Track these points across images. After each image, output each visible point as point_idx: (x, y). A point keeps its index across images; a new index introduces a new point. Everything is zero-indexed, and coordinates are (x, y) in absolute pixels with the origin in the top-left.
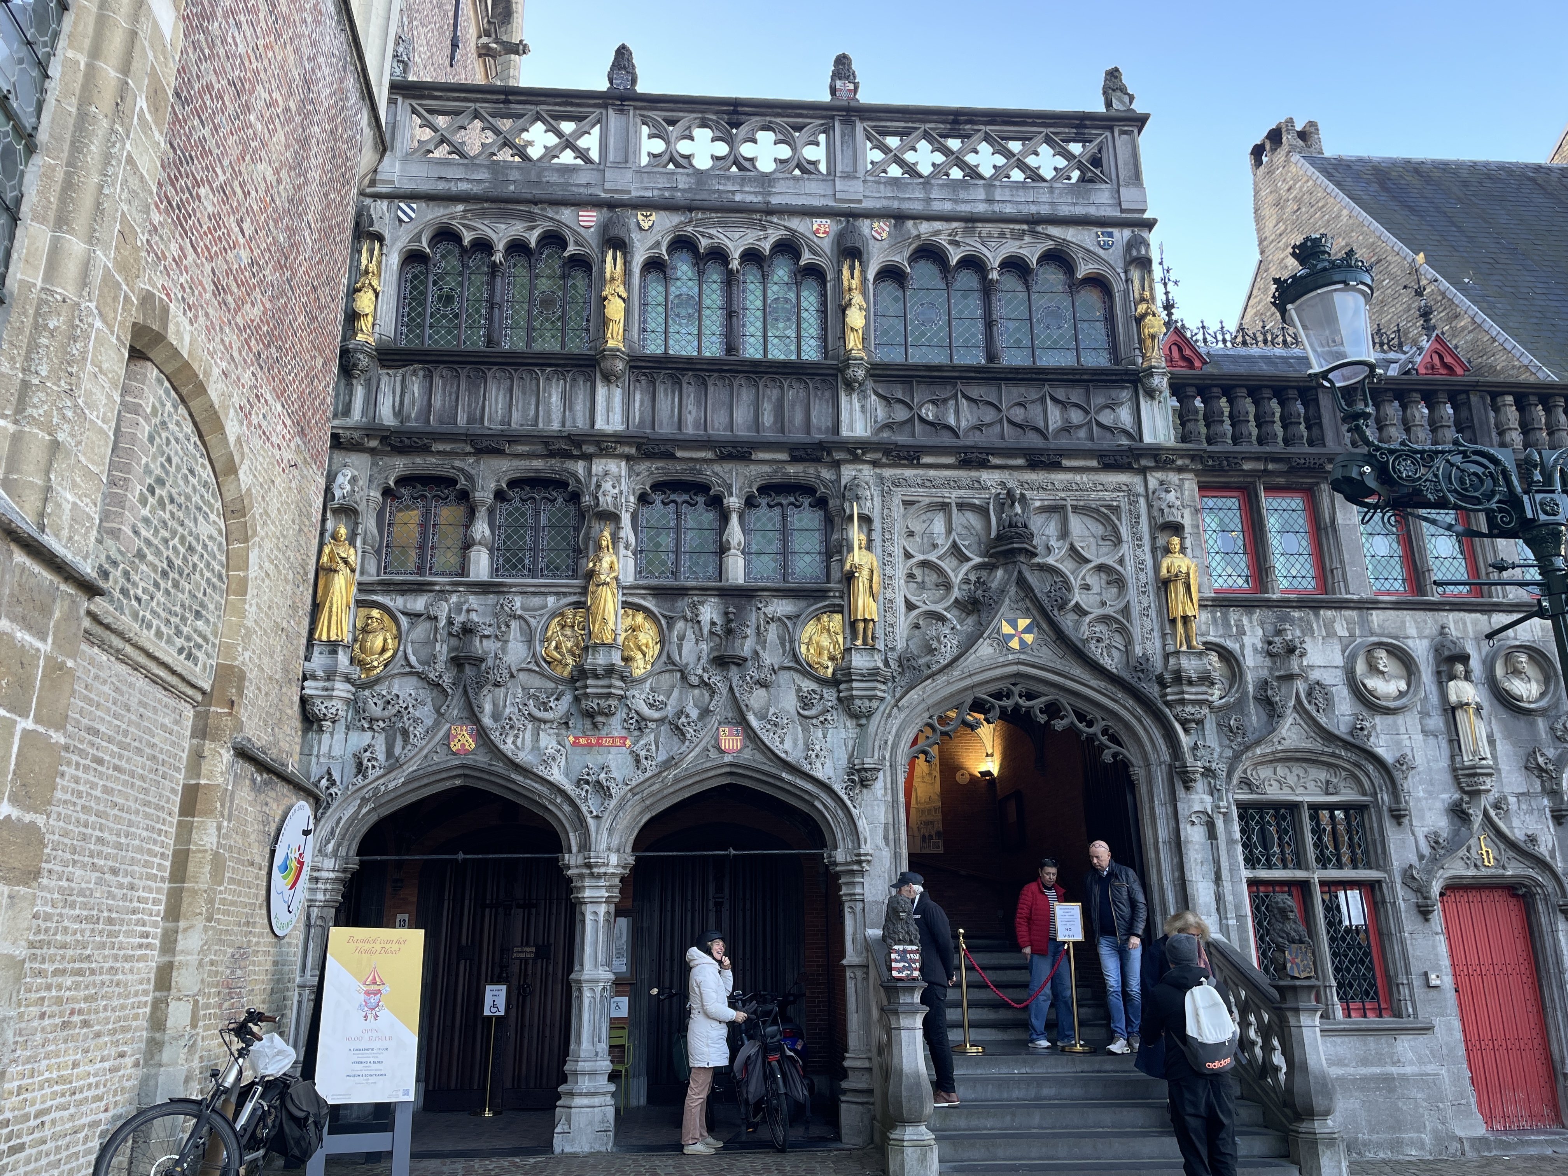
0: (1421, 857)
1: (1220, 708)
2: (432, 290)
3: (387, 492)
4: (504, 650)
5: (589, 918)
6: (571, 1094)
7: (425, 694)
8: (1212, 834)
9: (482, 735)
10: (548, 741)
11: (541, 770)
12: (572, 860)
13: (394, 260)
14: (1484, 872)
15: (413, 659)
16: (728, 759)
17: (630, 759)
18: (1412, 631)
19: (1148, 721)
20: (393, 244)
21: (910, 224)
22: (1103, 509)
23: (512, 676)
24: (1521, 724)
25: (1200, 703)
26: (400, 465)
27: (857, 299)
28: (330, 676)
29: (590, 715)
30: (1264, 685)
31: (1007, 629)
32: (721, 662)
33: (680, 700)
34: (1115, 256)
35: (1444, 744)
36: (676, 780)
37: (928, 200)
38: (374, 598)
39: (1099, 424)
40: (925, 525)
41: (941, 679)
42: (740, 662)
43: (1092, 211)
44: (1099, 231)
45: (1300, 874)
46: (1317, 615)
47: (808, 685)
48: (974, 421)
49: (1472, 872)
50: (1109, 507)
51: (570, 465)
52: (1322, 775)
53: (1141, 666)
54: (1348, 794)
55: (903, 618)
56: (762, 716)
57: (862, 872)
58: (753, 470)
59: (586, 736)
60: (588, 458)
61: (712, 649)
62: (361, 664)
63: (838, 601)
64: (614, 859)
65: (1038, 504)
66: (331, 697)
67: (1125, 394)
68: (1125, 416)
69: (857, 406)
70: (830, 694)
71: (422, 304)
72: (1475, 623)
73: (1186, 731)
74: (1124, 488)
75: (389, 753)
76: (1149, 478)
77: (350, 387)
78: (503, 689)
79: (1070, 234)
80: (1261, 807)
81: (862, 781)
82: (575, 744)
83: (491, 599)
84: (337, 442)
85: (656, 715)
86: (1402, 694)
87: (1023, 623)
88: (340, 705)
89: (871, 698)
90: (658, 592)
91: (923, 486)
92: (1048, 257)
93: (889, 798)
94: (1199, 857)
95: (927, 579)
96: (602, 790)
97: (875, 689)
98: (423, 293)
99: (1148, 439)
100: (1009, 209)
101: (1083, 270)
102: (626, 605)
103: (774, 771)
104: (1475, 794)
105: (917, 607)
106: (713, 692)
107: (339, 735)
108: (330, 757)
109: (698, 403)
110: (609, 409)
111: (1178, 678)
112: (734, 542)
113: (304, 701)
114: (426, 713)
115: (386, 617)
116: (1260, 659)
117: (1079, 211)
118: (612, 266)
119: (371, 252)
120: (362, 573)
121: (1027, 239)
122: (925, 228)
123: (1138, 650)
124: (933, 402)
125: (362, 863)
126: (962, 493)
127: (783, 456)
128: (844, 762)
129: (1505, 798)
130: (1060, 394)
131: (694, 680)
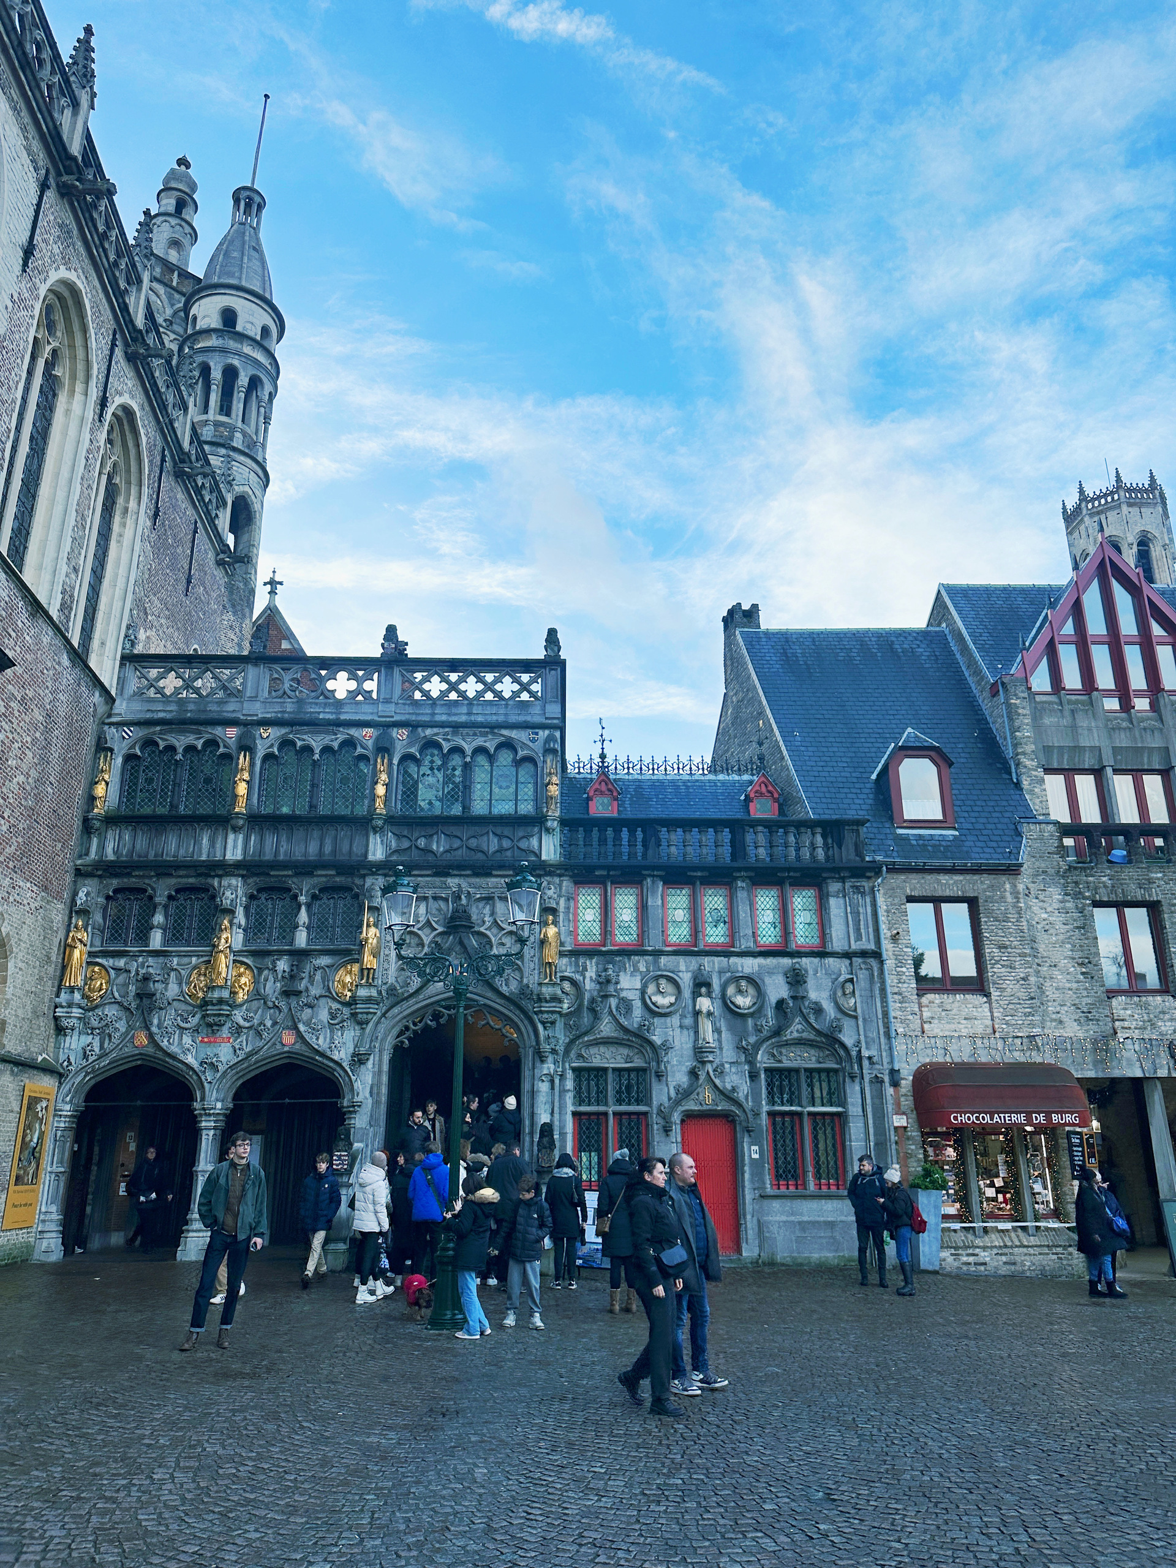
0: (670, 1099)
1: (567, 1014)
2: (142, 775)
3: (108, 898)
4: (166, 989)
5: (204, 1137)
6: (188, 1231)
7: (121, 1014)
8: (553, 1088)
9: (151, 1036)
10: (187, 1040)
11: (182, 1057)
12: (196, 1105)
13: (119, 760)
14: (705, 1107)
15: (116, 994)
16: (286, 1049)
17: (231, 1050)
18: (683, 968)
19: (526, 1022)
20: (119, 752)
21: (420, 729)
23: (169, 1003)
24: (739, 1021)
25: (553, 1012)
26: (115, 883)
27: (384, 777)
28: (70, 1005)
29: (209, 1025)
30: (593, 1000)
32: (287, 994)
33: (262, 1016)
34: (538, 747)
35: (692, 1034)
36: (256, 1062)
37: (433, 714)
38: (98, 960)
39: (519, 848)
41: (412, 1001)
42: (298, 993)
43: (529, 718)
44: (530, 731)
45: (602, 1109)
46: (629, 959)
47: (335, 1006)
48: (448, 847)
49: (700, 1108)
51: (210, 880)
52: (625, 1051)
53: (524, 991)
54: (638, 1062)
55: (393, 965)
56: (307, 1024)
57: (355, 1112)
58: (316, 880)
59: (208, 1037)
60: (220, 876)
61: (282, 986)
62: (88, 997)
63: (356, 956)
64: (219, 1105)
65: (477, 897)
66: (70, 1017)
67: (536, 829)
68: (534, 842)
69: (379, 840)
70: (346, 1011)
71: (136, 784)
72: (719, 963)
73: (545, 1028)
75: (102, 1047)
76: (543, 880)
77: (90, 839)
78: (163, 1011)
79: (514, 734)
80: (589, 1070)
81: (359, 1060)
82: (202, 1041)
83: (161, 960)
84: (79, 873)
85: (247, 1025)
86: (672, 1005)
88: (75, 1021)
89: (367, 1013)
90: (254, 954)
92: (499, 747)
93: (376, 1069)
94: (544, 1100)
96: (214, 1067)
97: (371, 1008)
98: (137, 778)
99: (544, 858)
100: (480, 719)
101: (521, 753)
102: (235, 961)
103: (312, 1055)
104: (703, 1063)
106: (280, 1011)
107: (75, 1037)
108: (69, 1049)
109: (288, 841)
110: (235, 847)
111: (540, 999)
112: (301, 923)
113: (56, 1018)
114: (122, 1026)
115: (103, 972)
116: (593, 985)
117: (521, 718)
118: (243, 761)
119: (106, 757)
120: (91, 946)
121: (490, 737)
122: (429, 732)
123: (525, 981)
124: (424, 836)
125: (86, 1107)
126: (435, 890)
127: (333, 872)
128: (351, 1050)
129: (723, 1065)
130: (499, 831)
131: (270, 1004)
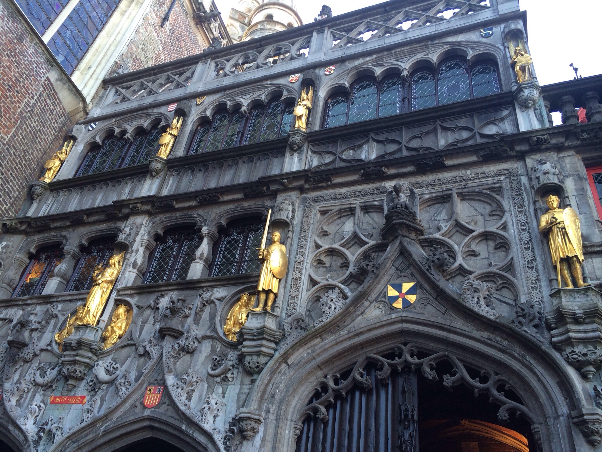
3: (30, 255)
4: (38, 338)
10: (37, 400)
11: (20, 422)
13: (80, 148)
16: (147, 413)
17: (80, 413)
20: (81, 140)
21: (348, 62)
22: (487, 192)
25: (592, 341)
26: (37, 239)
29: (67, 378)
31: (392, 292)
32: (162, 335)
33: (129, 367)
34: (494, 39)
39: (482, 135)
40: (339, 227)
41: (329, 338)
42: (177, 334)
43: (478, 21)
44: (482, 30)
47: (219, 349)
48: (381, 153)
50: (492, 189)
51: (118, 224)
55: (304, 292)
56: (179, 377)
58: (223, 209)
59: (60, 396)
60: (126, 217)
61: (160, 327)
65: (427, 196)
67: (505, 113)
69: (297, 159)
70: (232, 354)
74: (506, 172)
76: (528, 160)
78: (29, 364)
79: (460, 38)
81: (240, 432)
82: (53, 402)
83: (47, 307)
84: (5, 229)
85: (108, 379)
87: (407, 286)
89: (260, 356)
90: (141, 292)
91: (335, 199)
92: (445, 56)
95: (334, 263)
97: (261, 346)
98: (93, 162)
99: (523, 130)
101: (471, 54)
102: (117, 301)
103: (177, 423)
105: (319, 283)
110: (150, 188)
111: (563, 318)
112: (199, 255)
119: (68, 145)
121: (429, 49)
123: (523, 299)
124: (352, 148)
126: (364, 199)
127: (239, 196)
128: (232, 415)
130: (449, 123)
131: (141, 350)
